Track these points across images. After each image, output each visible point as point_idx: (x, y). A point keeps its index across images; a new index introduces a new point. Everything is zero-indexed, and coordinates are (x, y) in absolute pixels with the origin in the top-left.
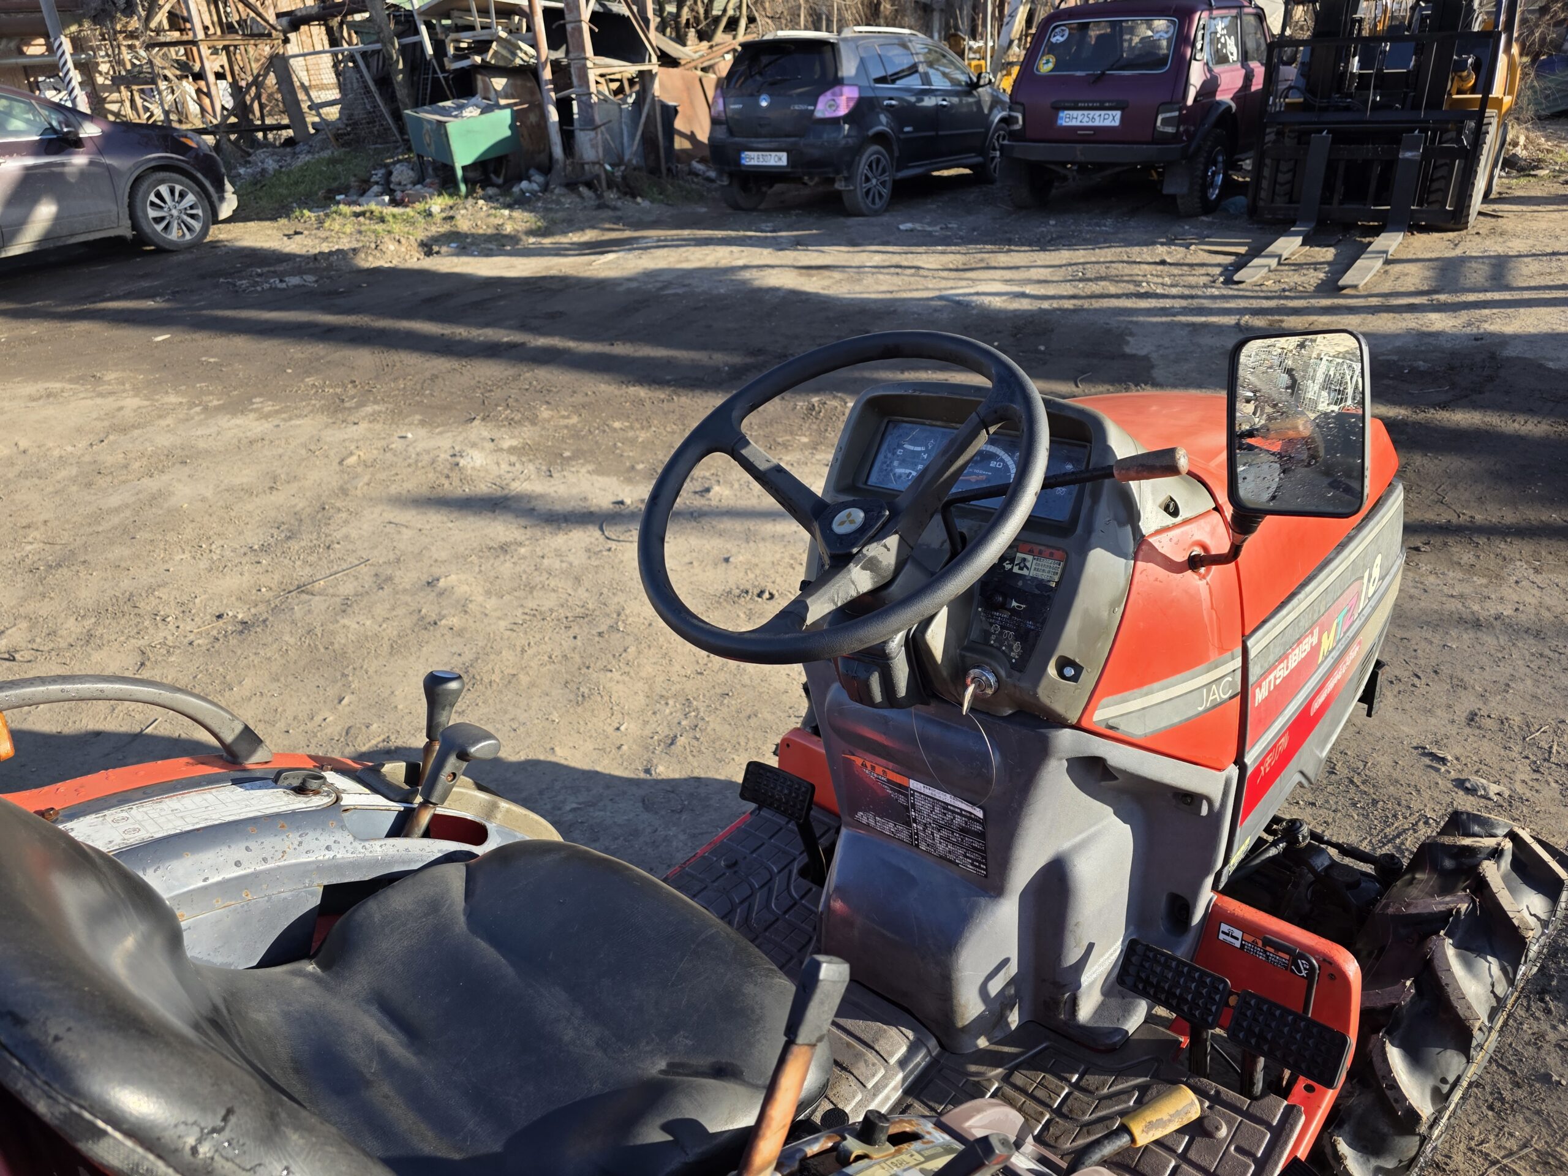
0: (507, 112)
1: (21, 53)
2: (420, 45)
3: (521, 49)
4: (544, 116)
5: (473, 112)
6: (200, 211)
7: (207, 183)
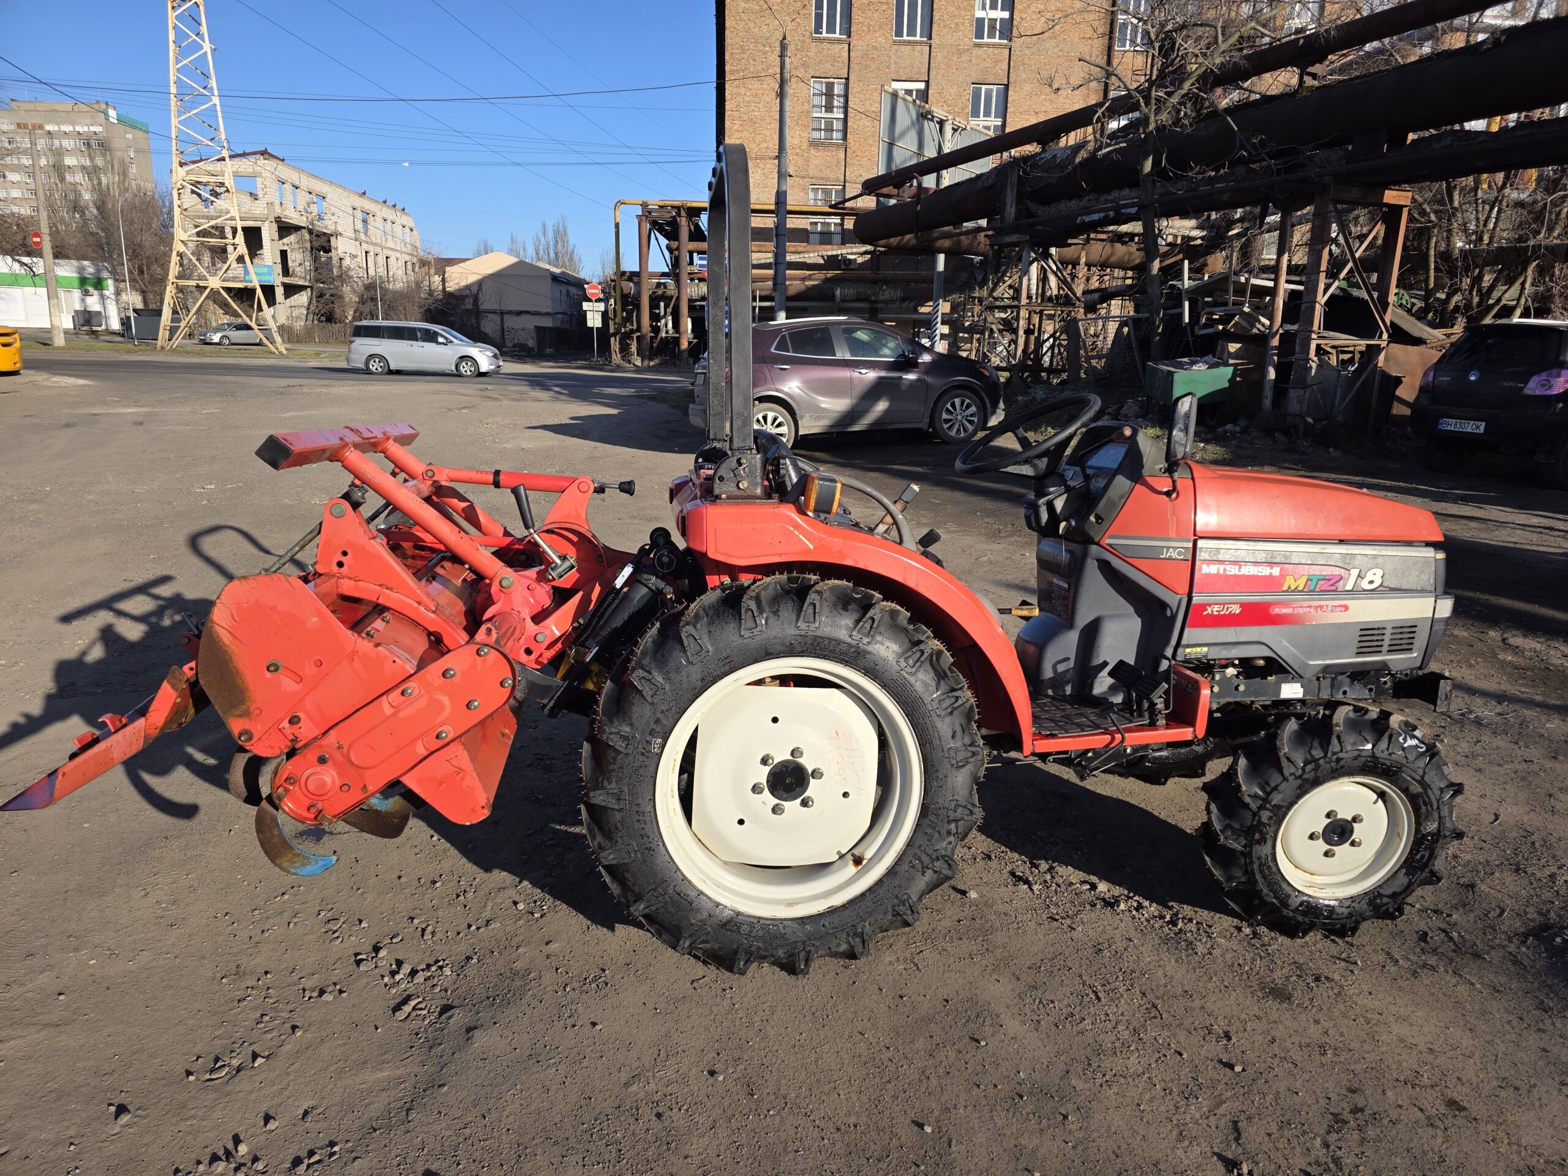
0: (1231, 369)
1: (916, 311)
2: (1181, 315)
3: (1260, 322)
4: (1264, 373)
5: (1200, 367)
6: (975, 419)
7: (987, 401)
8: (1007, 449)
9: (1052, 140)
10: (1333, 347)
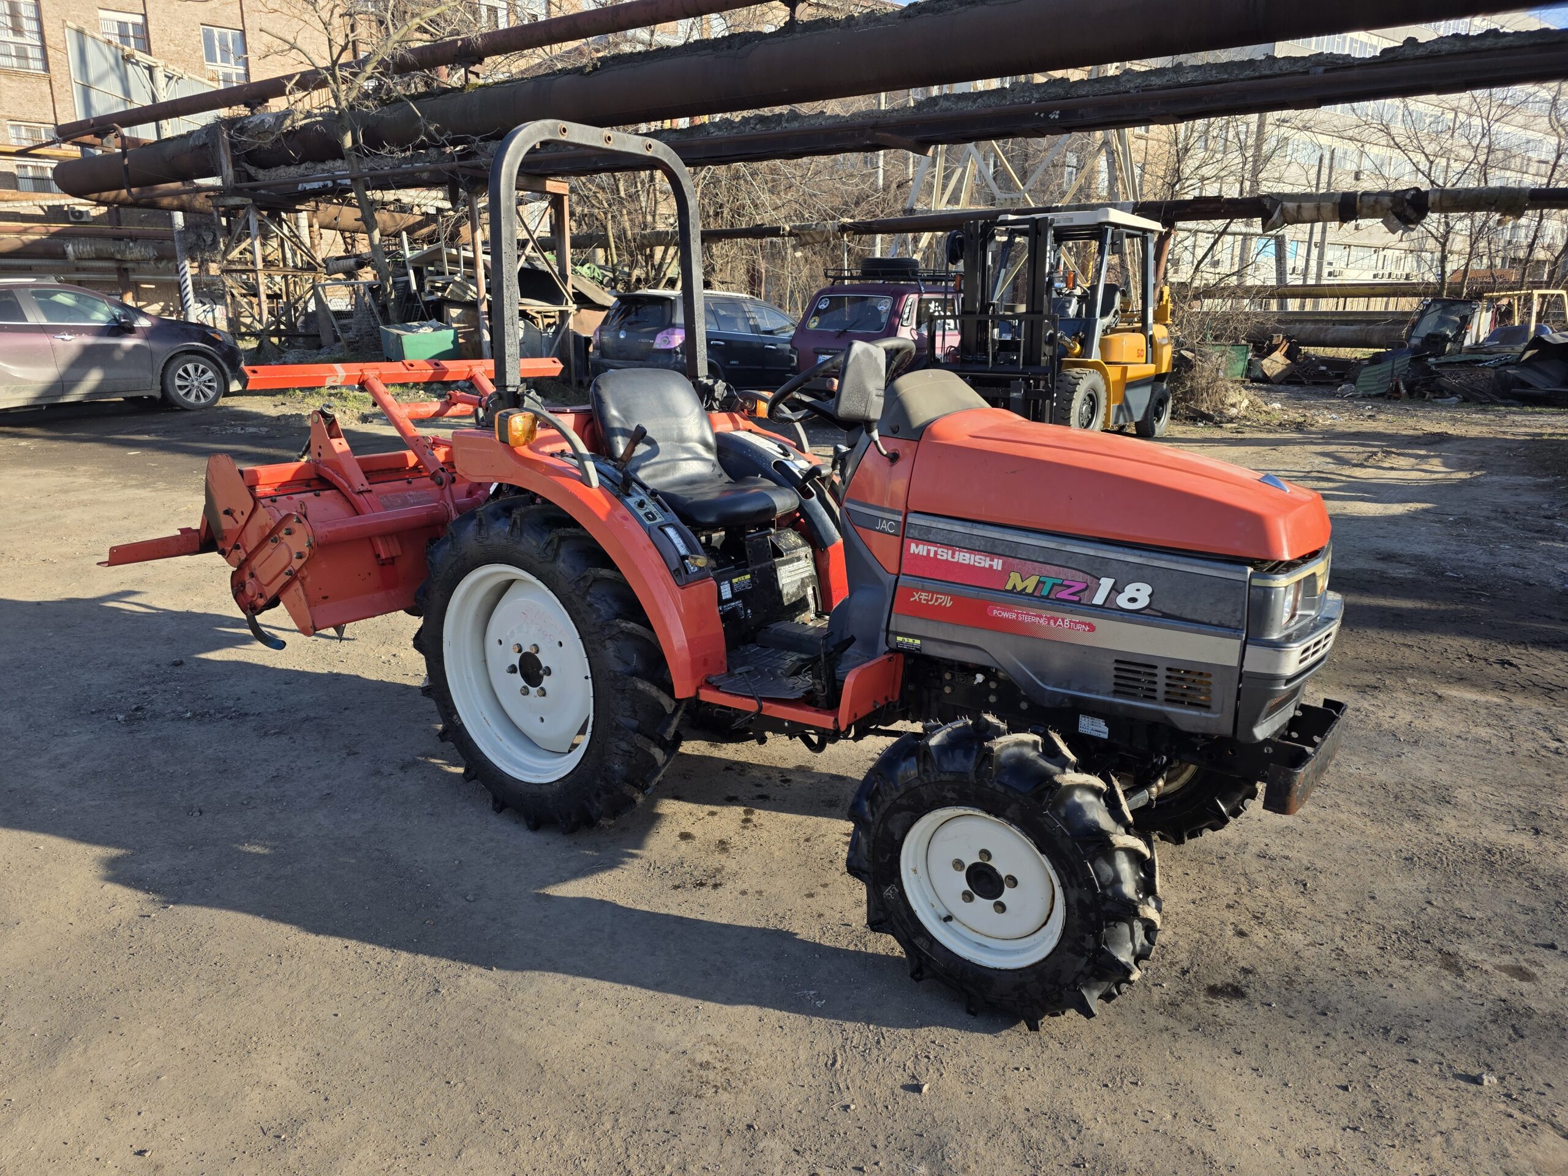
0: (453, 332)
2: (408, 283)
3: (469, 289)
4: (481, 336)
5: (427, 330)
6: (215, 385)
7: (225, 366)
8: (251, 412)
9: (261, 104)
10: (538, 312)
